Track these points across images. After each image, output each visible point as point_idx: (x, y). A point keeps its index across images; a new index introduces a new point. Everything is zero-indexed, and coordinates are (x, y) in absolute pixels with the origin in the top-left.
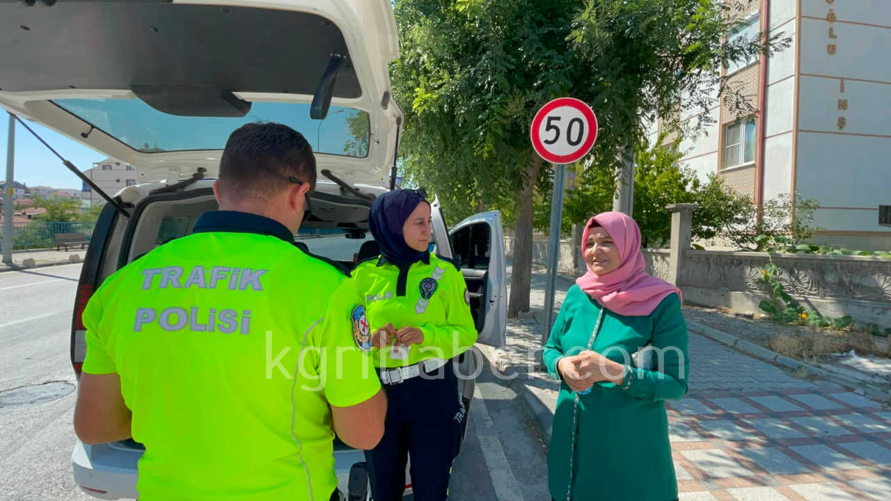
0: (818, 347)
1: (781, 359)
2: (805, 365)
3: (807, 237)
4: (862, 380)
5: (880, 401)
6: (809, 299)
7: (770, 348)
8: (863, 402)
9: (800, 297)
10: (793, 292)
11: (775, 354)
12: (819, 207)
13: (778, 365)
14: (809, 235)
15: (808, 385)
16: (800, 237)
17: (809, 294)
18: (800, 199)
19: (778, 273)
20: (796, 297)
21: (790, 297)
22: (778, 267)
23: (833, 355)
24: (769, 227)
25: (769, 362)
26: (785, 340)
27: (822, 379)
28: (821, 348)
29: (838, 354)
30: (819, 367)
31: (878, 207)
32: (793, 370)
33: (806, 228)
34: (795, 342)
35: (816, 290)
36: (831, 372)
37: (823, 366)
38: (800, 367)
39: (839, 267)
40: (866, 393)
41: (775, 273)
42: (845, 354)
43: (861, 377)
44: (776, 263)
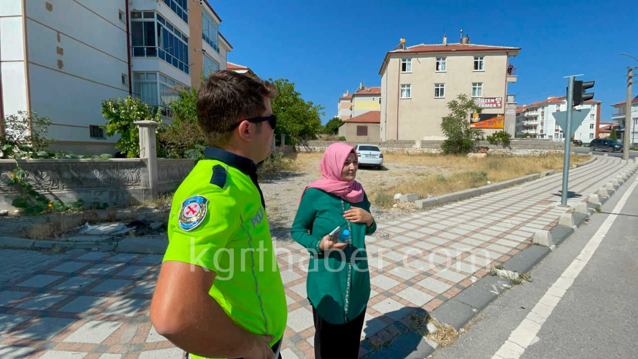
0: (64, 226)
1: (38, 243)
2: (57, 242)
3: (45, 146)
4: (96, 241)
5: (109, 251)
6: (53, 193)
7: (28, 237)
8: (98, 256)
9: (45, 192)
10: (39, 189)
11: (32, 241)
12: (51, 124)
13: (36, 249)
14: (46, 145)
15: (62, 256)
16: (40, 146)
17: (52, 189)
18: (36, 116)
19: (26, 176)
20: (42, 192)
21: (37, 192)
22: (25, 170)
23: (75, 228)
24: (12, 138)
25: (28, 249)
26: (39, 228)
27: (71, 248)
28: (66, 226)
29: (78, 228)
30: (68, 241)
31: (89, 126)
32: (49, 249)
33: (43, 140)
34: (47, 226)
35: (56, 185)
36: (76, 241)
37: (70, 239)
38: (54, 245)
39: (70, 167)
40: (99, 249)
41: (23, 176)
42: (82, 226)
43: (95, 239)
44: (23, 168)
